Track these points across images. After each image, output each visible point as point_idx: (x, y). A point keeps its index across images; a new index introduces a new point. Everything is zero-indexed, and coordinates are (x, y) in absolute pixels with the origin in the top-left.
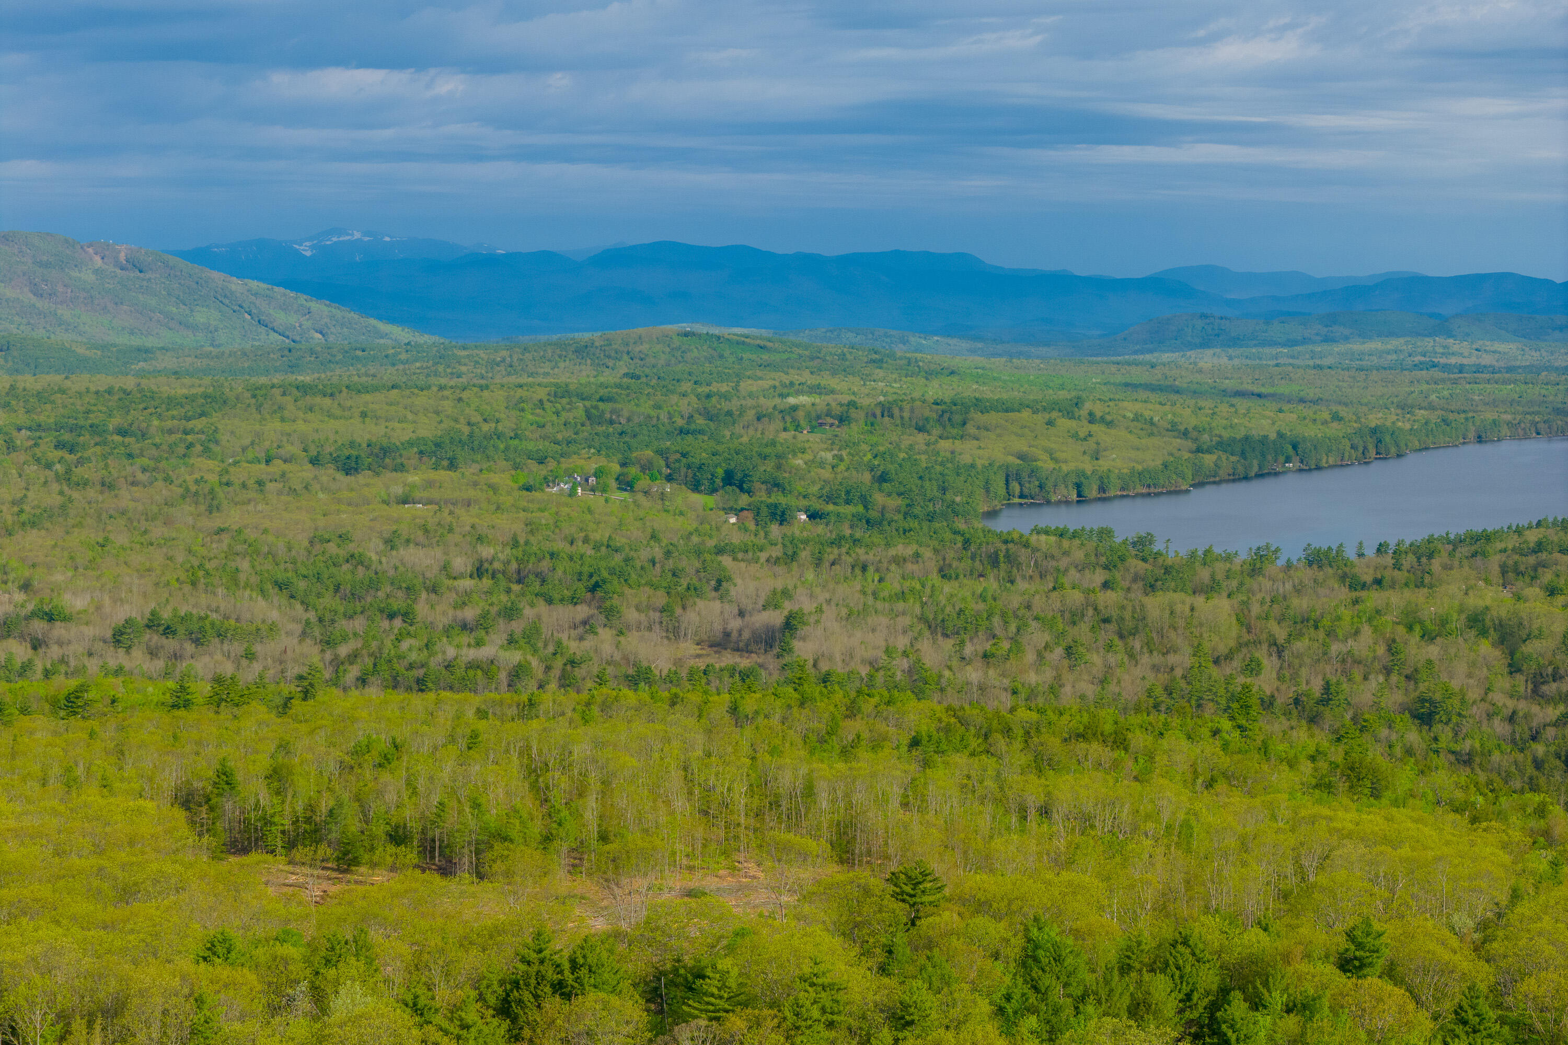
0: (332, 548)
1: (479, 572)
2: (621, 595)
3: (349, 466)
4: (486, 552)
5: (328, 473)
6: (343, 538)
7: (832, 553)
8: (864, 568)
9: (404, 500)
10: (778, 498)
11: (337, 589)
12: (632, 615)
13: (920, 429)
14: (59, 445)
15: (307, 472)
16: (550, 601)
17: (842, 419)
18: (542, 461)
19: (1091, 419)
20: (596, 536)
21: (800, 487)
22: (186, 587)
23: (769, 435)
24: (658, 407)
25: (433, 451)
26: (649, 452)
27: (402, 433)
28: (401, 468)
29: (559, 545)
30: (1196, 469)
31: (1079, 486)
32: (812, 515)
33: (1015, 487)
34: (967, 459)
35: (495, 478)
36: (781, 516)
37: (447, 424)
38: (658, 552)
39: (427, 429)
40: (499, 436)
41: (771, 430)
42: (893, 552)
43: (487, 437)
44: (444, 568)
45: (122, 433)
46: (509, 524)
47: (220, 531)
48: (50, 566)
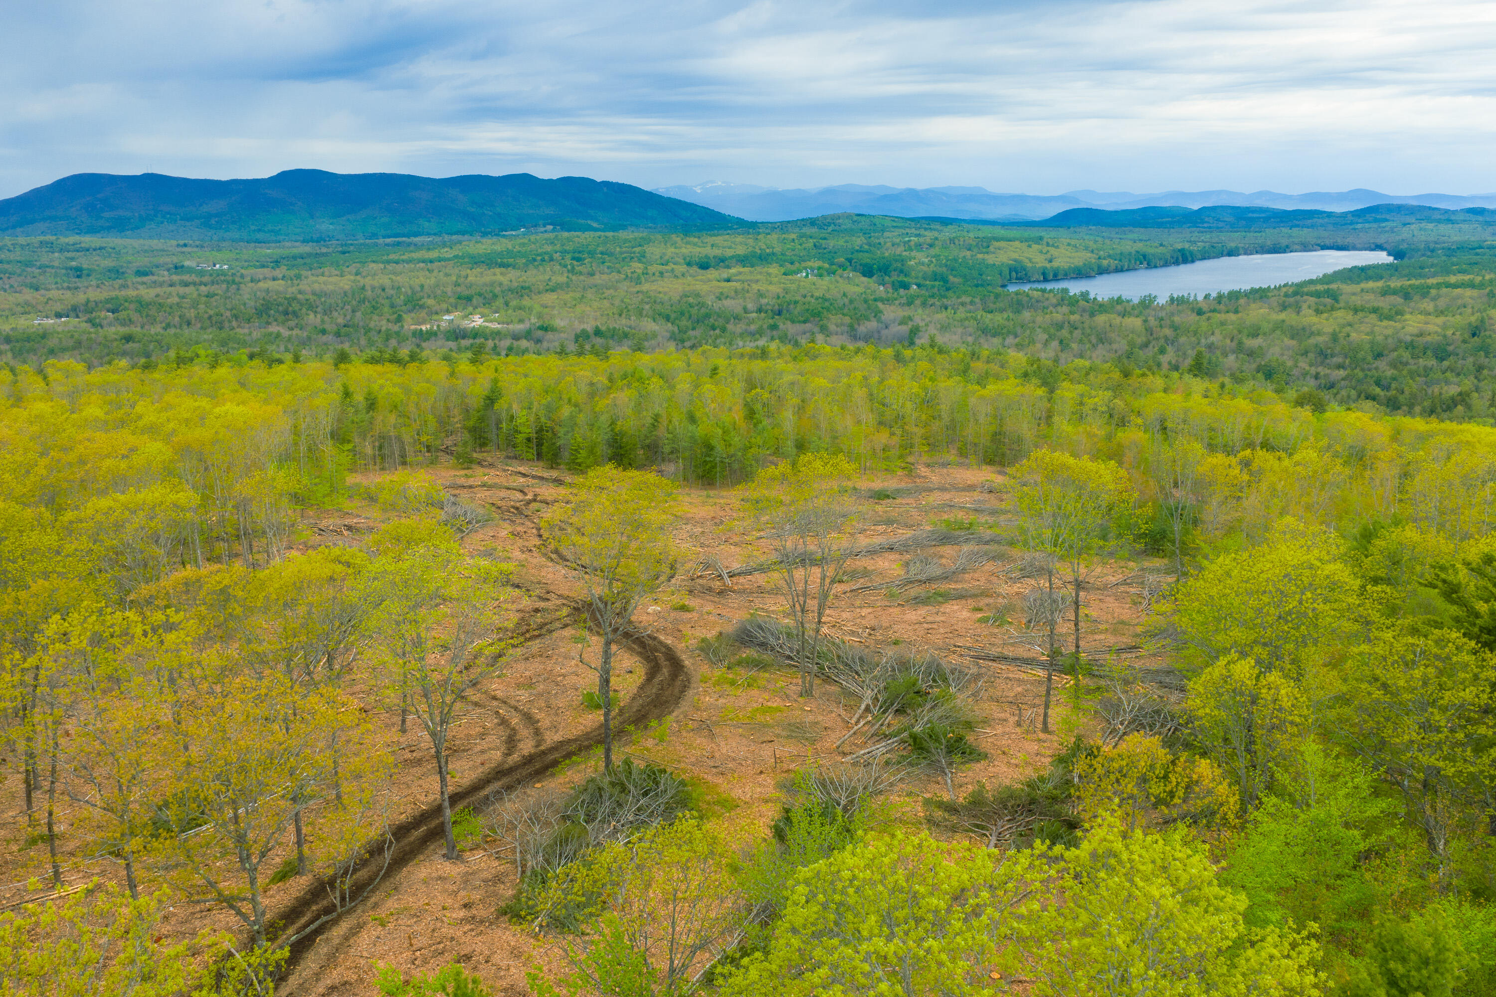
0: (691, 300)
1: (760, 310)
2: (828, 319)
3: (704, 266)
4: (764, 301)
5: (694, 269)
6: (698, 295)
7: (931, 301)
8: (946, 308)
9: (728, 280)
10: (902, 278)
11: (690, 317)
12: (832, 327)
13: (969, 250)
14: (573, 259)
15: (683, 268)
16: (793, 322)
17: (931, 246)
18: (792, 263)
19: (1048, 245)
20: (817, 294)
21: (913, 274)
22: (616, 316)
23: (898, 252)
24: (847, 242)
25: (743, 260)
26: (842, 259)
27: (729, 253)
28: (728, 267)
29: (798, 298)
30: (1099, 267)
31: (1044, 274)
32: (919, 286)
33: (1014, 274)
34: (991, 262)
35: (771, 270)
36: (906, 286)
37: (750, 249)
38: (846, 301)
39: (741, 251)
40: (773, 254)
41: (899, 250)
42: (960, 301)
43: (768, 255)
44: (744, 308)
45: (601, 253)
46: (775, 289)
47: (639, 292)
48: (553, 308)
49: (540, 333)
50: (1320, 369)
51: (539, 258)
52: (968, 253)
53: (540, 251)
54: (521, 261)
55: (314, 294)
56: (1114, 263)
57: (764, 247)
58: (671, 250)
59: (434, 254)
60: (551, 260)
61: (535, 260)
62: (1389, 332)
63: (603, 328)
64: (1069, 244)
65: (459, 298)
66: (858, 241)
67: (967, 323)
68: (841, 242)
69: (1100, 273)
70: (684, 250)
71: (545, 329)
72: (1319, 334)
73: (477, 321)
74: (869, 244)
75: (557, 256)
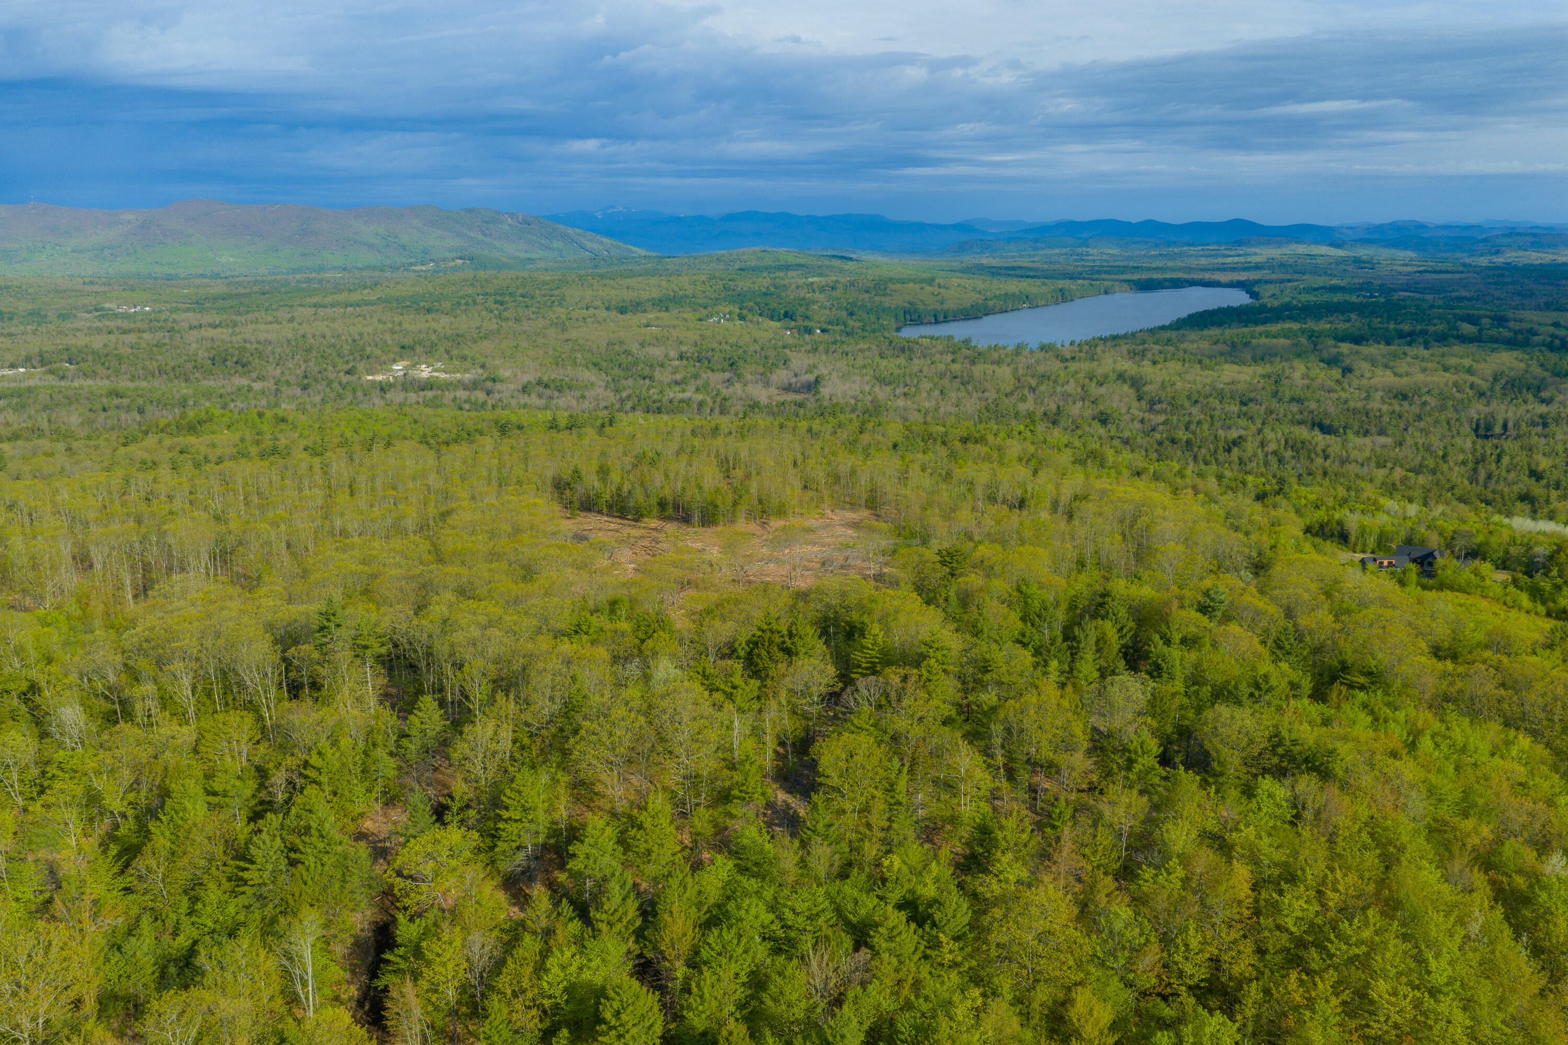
0: (617, 348)
1: (681, 357)
2: (744, 368)
3: (623, 311)
4: (684, 348)
5: (614, 314)
6: (621, 343)
7: (833, 348)
8: (847, 354)
9: (647, 326)
10: (807, 323)
11: (620, 366)
12: (749, 377)
13: (867, 292)
14: (496, 302)
15: (605, 313)
16: (713, 371)
17: (833, 288)
18: (705, 308)
19: (940, 286)
20: (731, 341)
21: (817, 318)
22: (554, 366)
23: (802, 295)
24: (753, 283)
25: (658, 304)
26: (751, 303)
27: (645, 296)
28: (645, 311)
29: (715, 345)
30: (986, 308)
31: (935, 316)
32: (823, 331)
33: (908, 316)
34: (887, 305)
35: (686, 316)
36: (809, 331)
37: (664, 291)
38: (758, 348)
39: (655, 294)
40: (687, 297)
41: (803, 293)
42: (859, 347)
43: (682, 297)
44: (666, 356)
45: (523, 296)
46: (693, 336)
47: (568, 340)
48: (493, 357)
49: (489, 384)
50: (1146, 415)
51: (463, 301)
52: (867, 296)
53: (461, 293)
54: (447, 305)
55: (259, 342)
56: (999, 304)
57: (677, 289)
58: (589, 293)
59: (356, 297)
61: (459, 304)
62: (1208, 381)
63: (545, 379)
64: (959, 285)
65: (403, 348)
66: (764, 283)
67: (864, 371)
68: (748, 284)
69: (987, 314)
70: (601, 293)
71: (494, 380)
72: (1151, 383)
73: (424, 372)
74: (775, 286)
75: (479, 299)
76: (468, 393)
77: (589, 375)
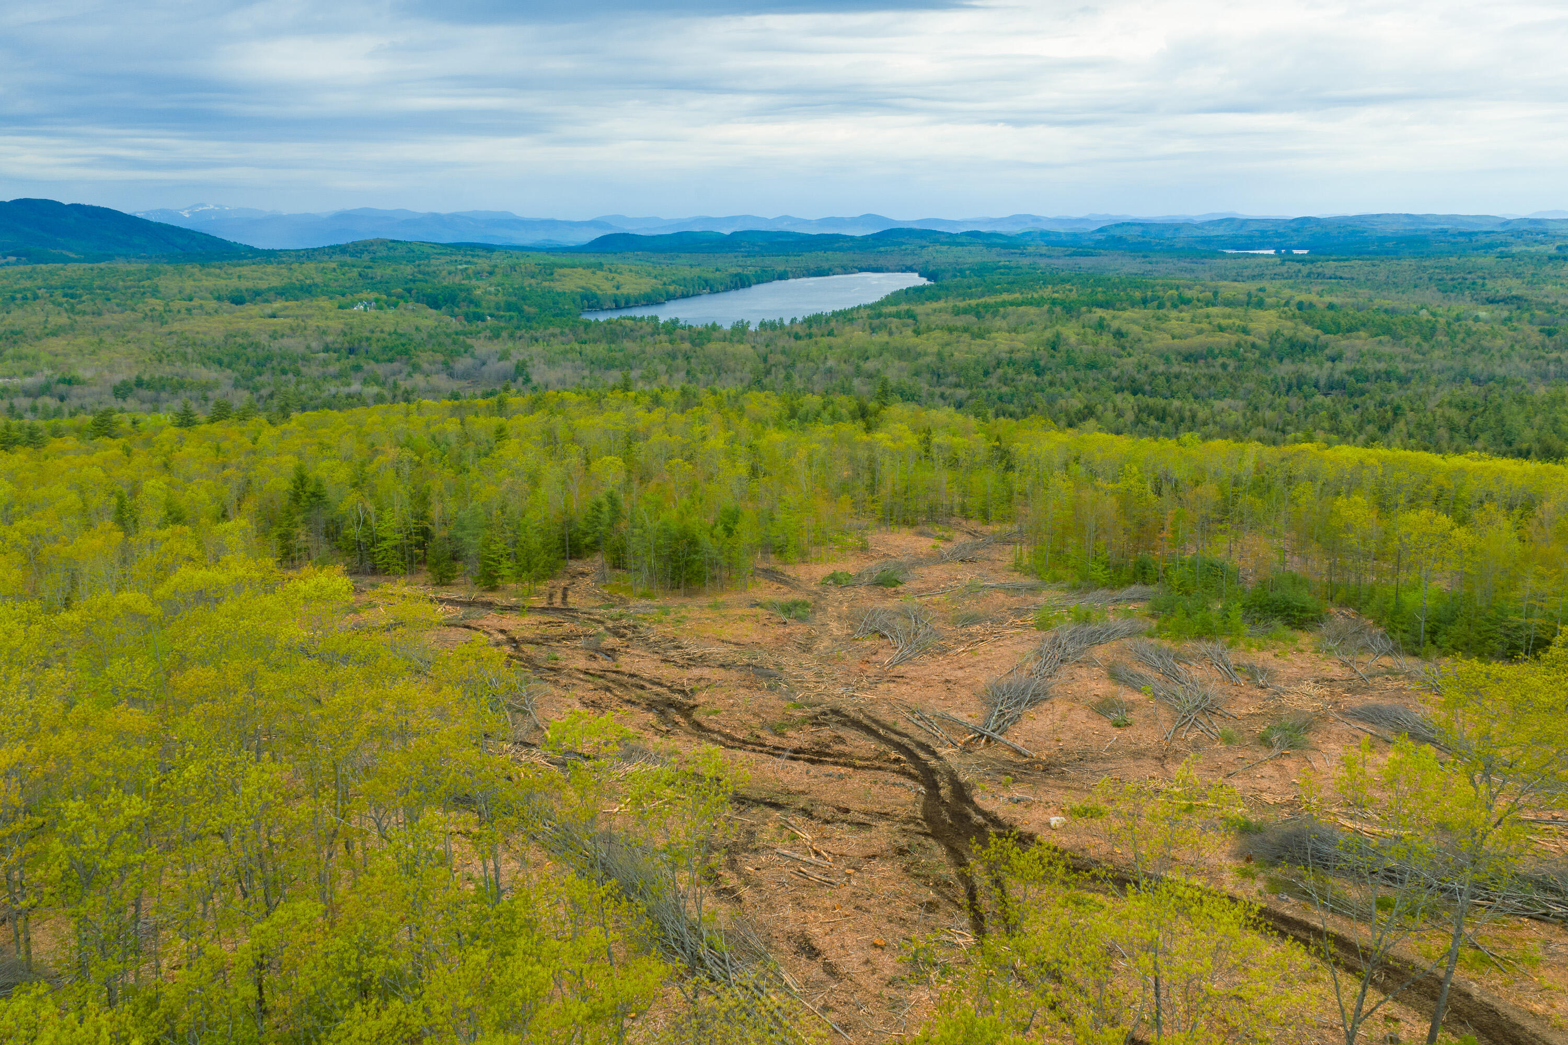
0: (239, 340)
1: (327, 349)
2: (418, 356)
3: (238, 300)
4: (330, 339)
5: (226, 305)
6: (246, 335)
7: (518, 334)
8: (537, 340)
9: (274, 316)
10: (472, 309)
11: (248, 360)
12: (425, 366)
13: (533, 277)
14: (65, 295)
15: (212, 304)
16: (375, 361)
17: (491, 273)
18: (343, 295)
19: (610, 271)
20: (387, 329)
21: (484, 304)
22: (156, 363)
23: (458, 281)
24: (395, 270)
25: (282, 293)
26: (400, 290)
27: (263, 285)
28: (268, 301)
29: (367, 334)
30: (667, 293)
31: (616, 301)
32: (495, 317)
33: (586, 302)
34: (560, 290)
35: (321, 304)
36: (481, 318)
37: (286, 280)
38: (423, 335)
39: (275, 282)
40: (316, 285)
41: (457, 279)
42: (548, 332)
43: (310, 286)
44: (308, 347)
45: (101, 288)
46: (336, 325)
47: (170, 334)
48: (66, 355)
49: (62, 388)
51: (19, 296)
52: (533, 281)
53: (17, 287)
56: (680, 289)
57: (302, 277)
58: (189, 285)
60: (36, 297)
61: (14, 298)
63: (146, 377)
64: (631, 271)
66: (408, 270)
68: (389, 271)
69: (668, 300)
70: (206, 283)
71: (70, 382)
72: (926, 354)
74: (420, 272)
75: (43, 293)
76: (31, 400)
77: (209, 374)
